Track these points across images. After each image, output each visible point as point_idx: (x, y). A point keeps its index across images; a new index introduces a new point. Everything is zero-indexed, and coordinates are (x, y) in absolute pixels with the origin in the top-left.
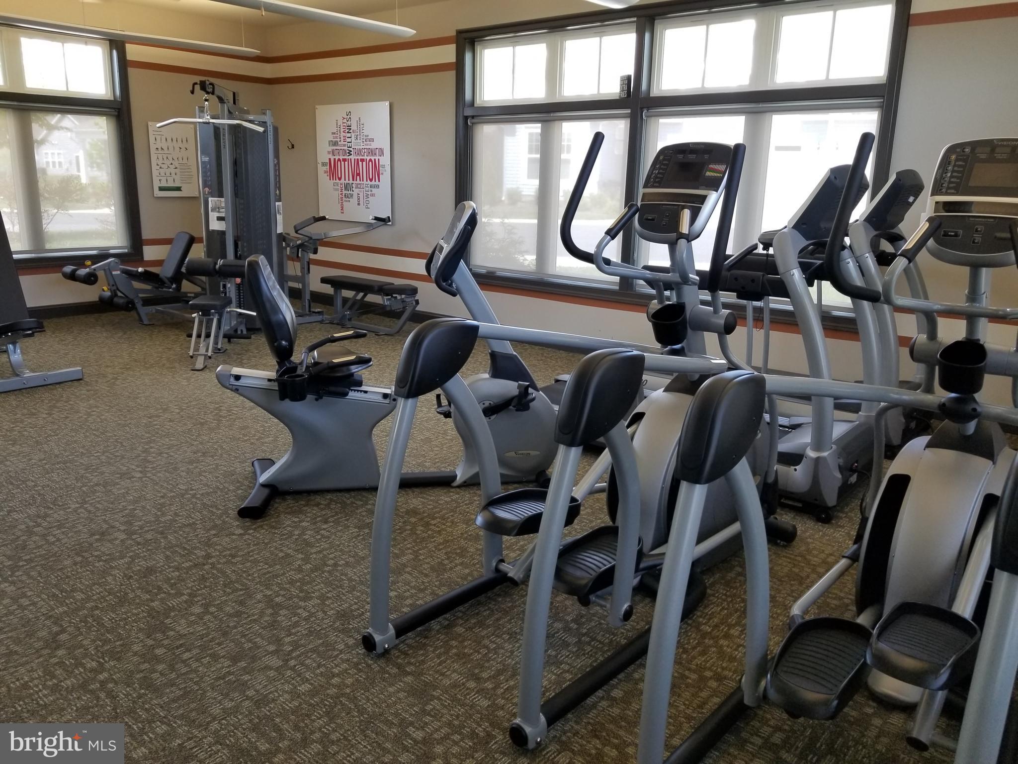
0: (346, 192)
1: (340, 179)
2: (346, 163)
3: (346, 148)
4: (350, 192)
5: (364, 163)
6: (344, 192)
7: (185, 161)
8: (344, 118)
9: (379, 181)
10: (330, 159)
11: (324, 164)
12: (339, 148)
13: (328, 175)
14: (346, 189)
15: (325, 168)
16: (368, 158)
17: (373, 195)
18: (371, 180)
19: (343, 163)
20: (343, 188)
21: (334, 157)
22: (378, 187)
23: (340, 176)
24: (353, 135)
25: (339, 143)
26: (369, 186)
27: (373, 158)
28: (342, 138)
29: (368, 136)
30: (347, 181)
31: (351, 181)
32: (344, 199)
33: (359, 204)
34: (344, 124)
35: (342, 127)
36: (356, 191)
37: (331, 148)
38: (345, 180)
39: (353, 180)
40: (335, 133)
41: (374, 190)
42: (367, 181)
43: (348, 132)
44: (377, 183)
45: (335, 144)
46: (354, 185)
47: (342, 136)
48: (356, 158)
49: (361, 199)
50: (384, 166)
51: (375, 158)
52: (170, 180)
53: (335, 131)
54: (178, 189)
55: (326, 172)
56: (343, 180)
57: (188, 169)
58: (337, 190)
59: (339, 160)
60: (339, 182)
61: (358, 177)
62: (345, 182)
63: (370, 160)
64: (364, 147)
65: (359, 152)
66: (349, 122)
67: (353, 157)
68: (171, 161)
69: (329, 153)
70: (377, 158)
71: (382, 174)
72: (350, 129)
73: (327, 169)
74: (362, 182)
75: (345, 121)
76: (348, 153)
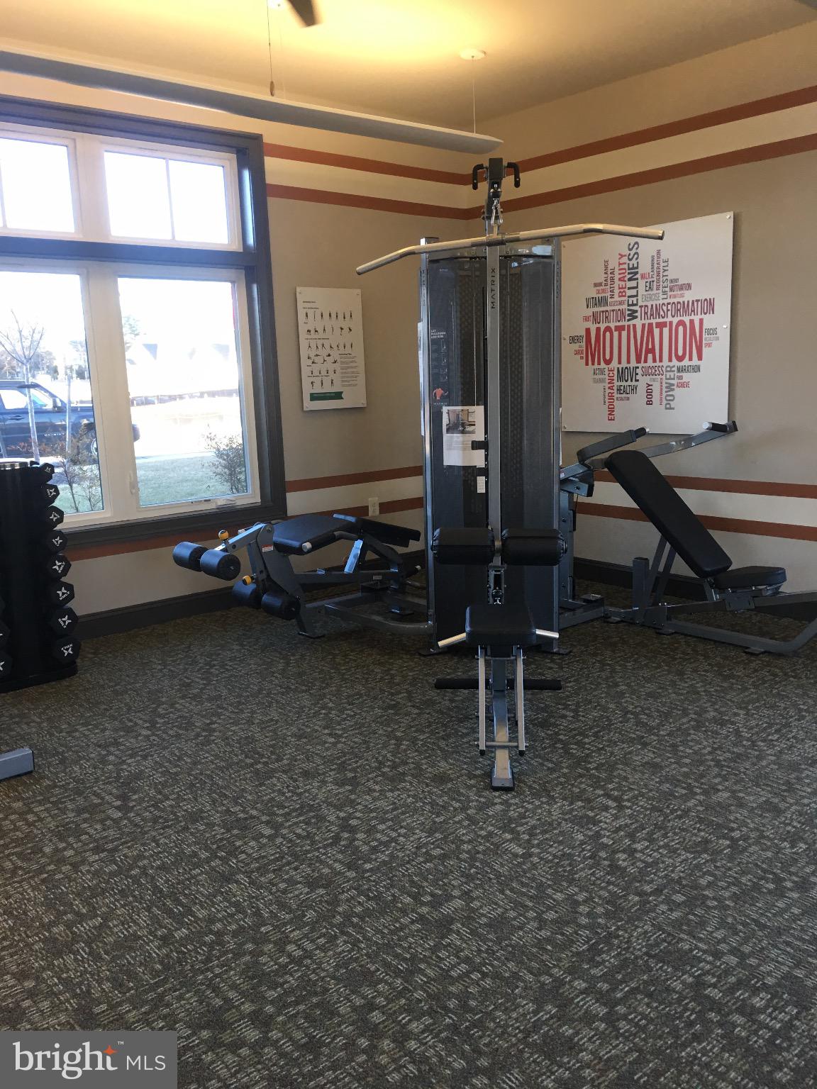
0: (620, 383)
1: (608, 362)
2: (624, 334)
3: (625, 307)
4: (629, 383)
5: (666, 330)
6: (617, 383)
7: (348, 350)
8: (622, 256)
9: (700, 358)
10: (588, 331)
11: (573, 339)
12: (609, 308)
13: (582, 358)
14: (621, 378)
15: (576, 346)
16: (675, 321)
17: (683, 385)
18: (680, 359)
19: (616, 334)
20: (615, 378)
21: (598, 325)
22: (697, 369)
23: (608, 357)
24: (642, 283)
25: (609, 300)
26: (675, 369)
27: (687, 319)
28: (617, 291)
29: (676, 280)
30: (624, 364)
31: (633, 363)
32: (616, 395)
33: (649, 403)
34: (622, 267)
35: (617, 272)
36: (643, 381)
37: (589, 312)
38: (620, 362)
39: (638, 361)
40: (600, 284)
41: (686, 377)
42: (670, 360)
43: (630, 279)
44: (695, 361)
45: (602, 301)
46: (639, 371)
47: (616, 288)
48: (647, 322)
49: (656, 394)
50: (713, 331)
51: (692, 317)
52: (327, 382)
53: (602, 280)
54: (338, 396)
55: (577, 353)
56: (614, 364)
57: (352, 362)
58: (602, 381)
59: (608, 329)
60: (606, 367)
61: (650, 356)
62: (620, 366)
63: (681, 323)
64: (666, 302)
65: (656, 311)
66: (634, 261)
67: (638, 323)
68: (328, 351)
69: (586, 319)
70: (696, 319)
71: (709, 345)
72: (637, 273)
73: (580, 347)
74: (658, 364)
75: (625, 260)
76: (629, 315)
